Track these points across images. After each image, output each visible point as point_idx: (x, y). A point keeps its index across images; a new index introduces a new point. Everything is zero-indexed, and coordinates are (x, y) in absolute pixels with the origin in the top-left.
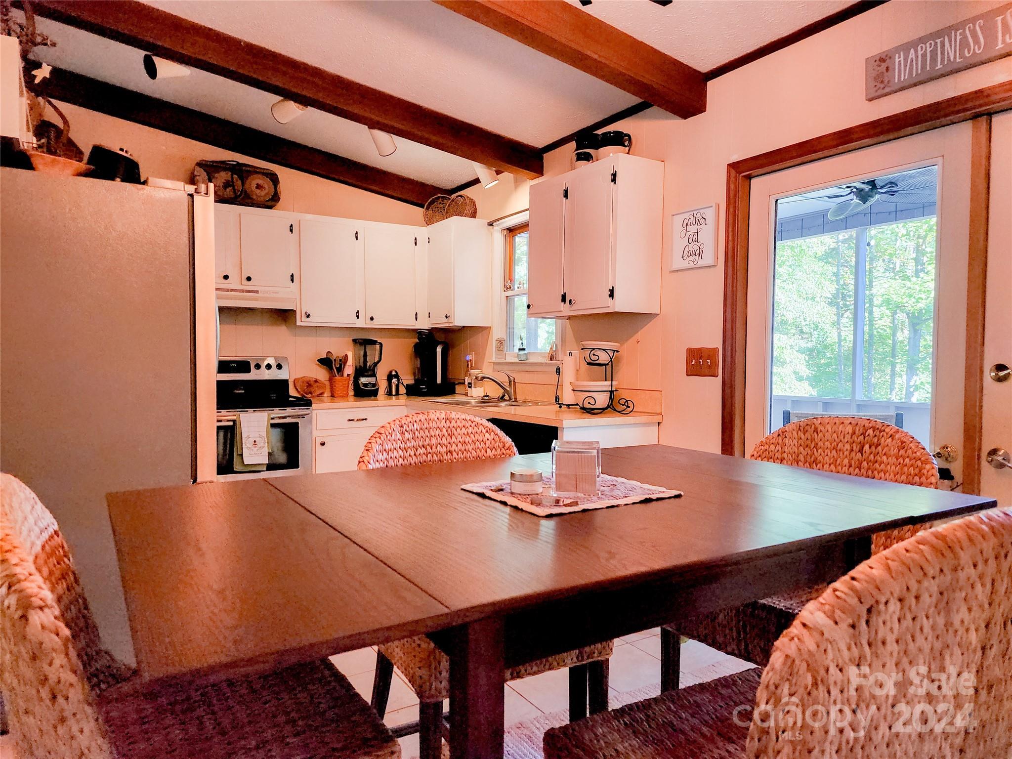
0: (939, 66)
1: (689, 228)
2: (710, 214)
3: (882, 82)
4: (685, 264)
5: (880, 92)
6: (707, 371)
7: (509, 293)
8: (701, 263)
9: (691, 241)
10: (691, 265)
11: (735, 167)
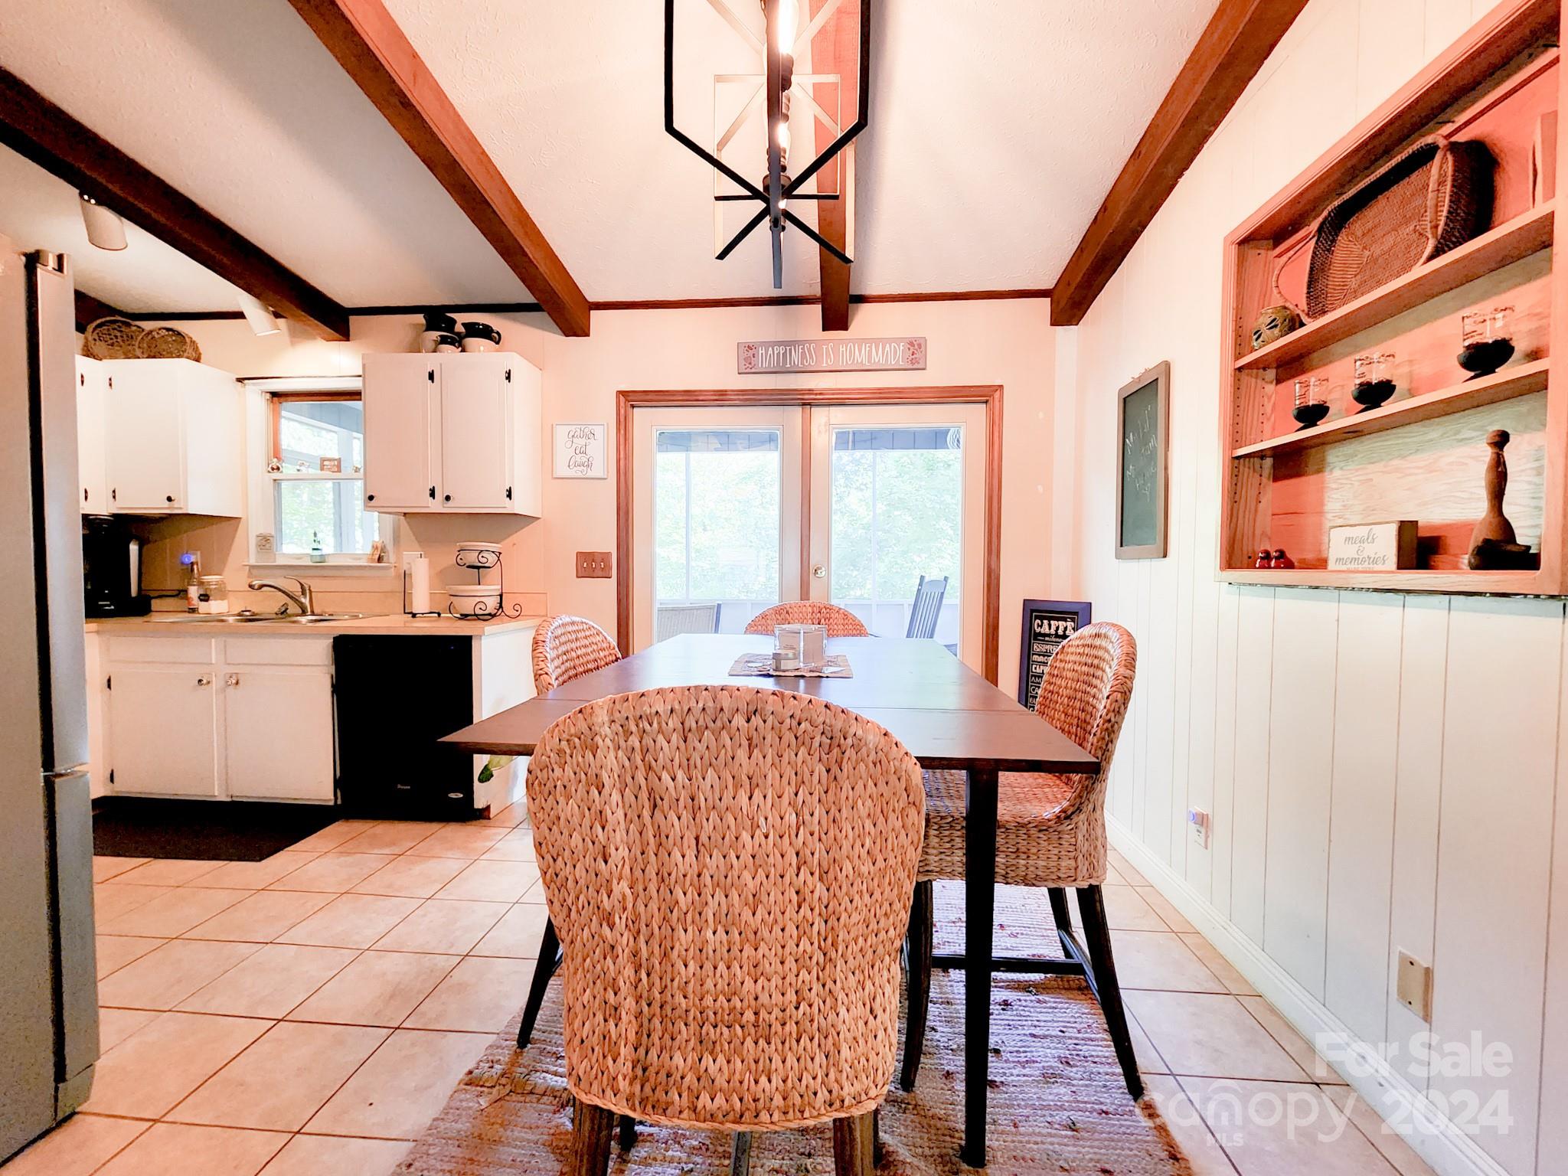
0: (788, 366)
1: (575, 440)
2: (599, 431)
3: (750, 364)
4: (571, 473)
5: (748, 370)
6: (600, 574)
7: (276, 475)
8: (590, 474)
9: (577, 452)
10: (579, 475)
11: (623, 394)
